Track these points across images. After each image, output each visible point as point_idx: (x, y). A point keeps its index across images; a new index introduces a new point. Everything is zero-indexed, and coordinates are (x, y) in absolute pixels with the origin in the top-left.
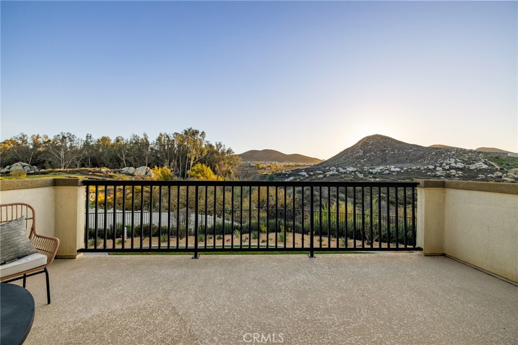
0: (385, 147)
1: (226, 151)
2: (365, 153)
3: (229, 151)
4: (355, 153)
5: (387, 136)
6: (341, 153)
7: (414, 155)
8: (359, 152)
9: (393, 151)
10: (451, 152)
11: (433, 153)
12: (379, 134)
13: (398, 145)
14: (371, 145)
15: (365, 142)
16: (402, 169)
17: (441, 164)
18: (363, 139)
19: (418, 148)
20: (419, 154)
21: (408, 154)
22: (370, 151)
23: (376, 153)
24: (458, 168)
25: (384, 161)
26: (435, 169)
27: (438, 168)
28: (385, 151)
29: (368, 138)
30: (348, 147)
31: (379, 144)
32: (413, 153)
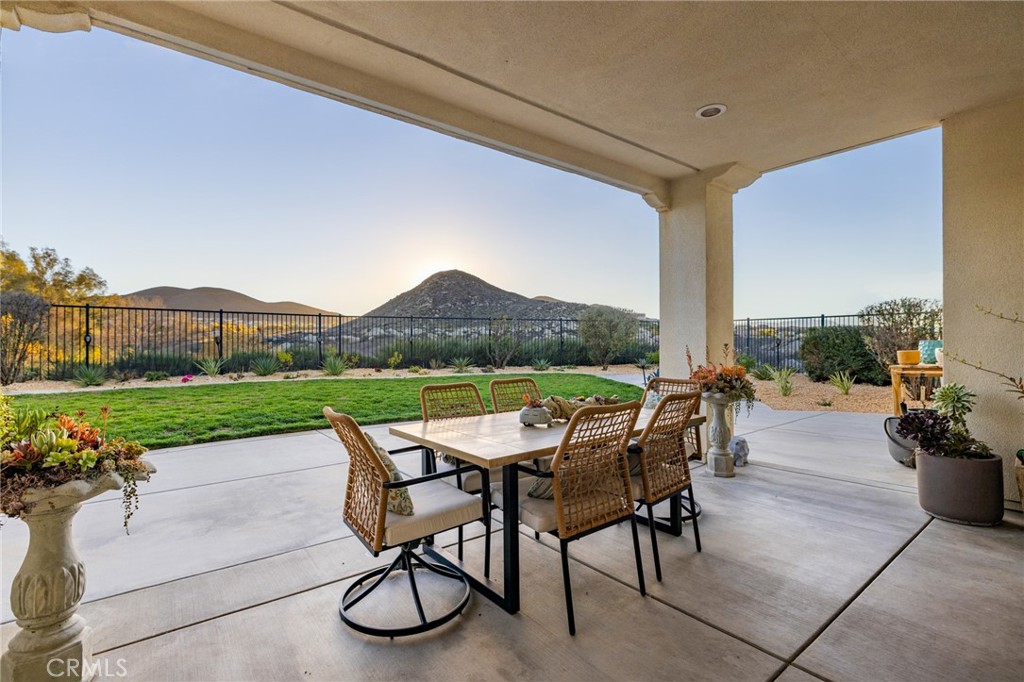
0: (469, 293)
2: (436, 303)
4: (418, 302)
5: (472, 273)
6: (391, 302)
7: (512, 310)
8: (425, 302)
9: (482, 301)
10: (561, 306)
11: (539, 308)
12: (460, 269)
13: (488, 291)
14: (446, 289)
15: (437, 283)
18: (433, 276)
19: (518, 299)
22: (445, 299)
23: (455, 305)
24: (571, 331)
25: (468, 320)
26: (542, 332)
27: (547, 331)
28: (468, 301)
29: (442, 276)
30: (405, 291)
31: (458, 288)
32: (511, 307)
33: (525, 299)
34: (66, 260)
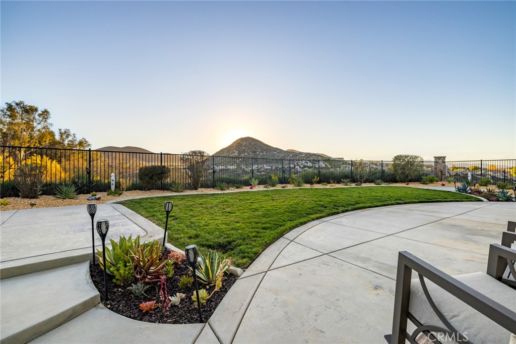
0: (256, 148)
1: (77, 142)
2: (239, 153)
3: (81, 143)
4: (231, 153)
5: (257, 139)
7: (278, 156)
8: (234, 153)
9: (262, 152)
10: (302, 154)
11: (291, 155)
12: (250, 136)
13: (265, 147)
14: (244, 146)
15: (239, 143)
16: (272, 168)
17: (297, 163)
18: (238, 140)
19: (280, 151)
20: (281, 156)
21: (274, 155)
22: (244, 151)
23: (249, 154)
26: (294, 167)
28: (255, 152)
29: (242, 140)
30: (224, 147)
31: (251, 146)
32: (277, 155)
33: (283, 151)
34: (74, 134)
